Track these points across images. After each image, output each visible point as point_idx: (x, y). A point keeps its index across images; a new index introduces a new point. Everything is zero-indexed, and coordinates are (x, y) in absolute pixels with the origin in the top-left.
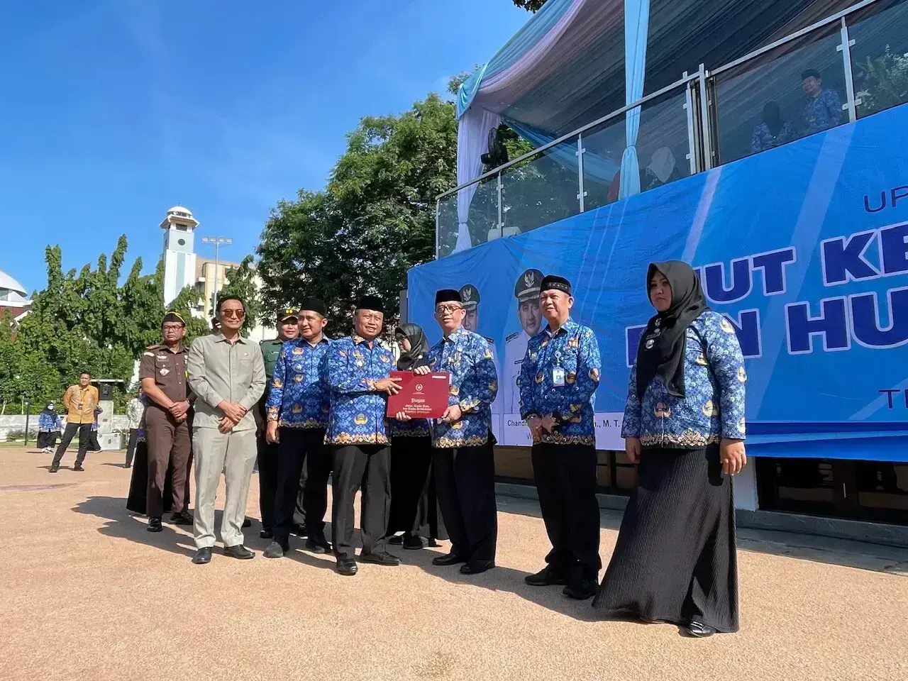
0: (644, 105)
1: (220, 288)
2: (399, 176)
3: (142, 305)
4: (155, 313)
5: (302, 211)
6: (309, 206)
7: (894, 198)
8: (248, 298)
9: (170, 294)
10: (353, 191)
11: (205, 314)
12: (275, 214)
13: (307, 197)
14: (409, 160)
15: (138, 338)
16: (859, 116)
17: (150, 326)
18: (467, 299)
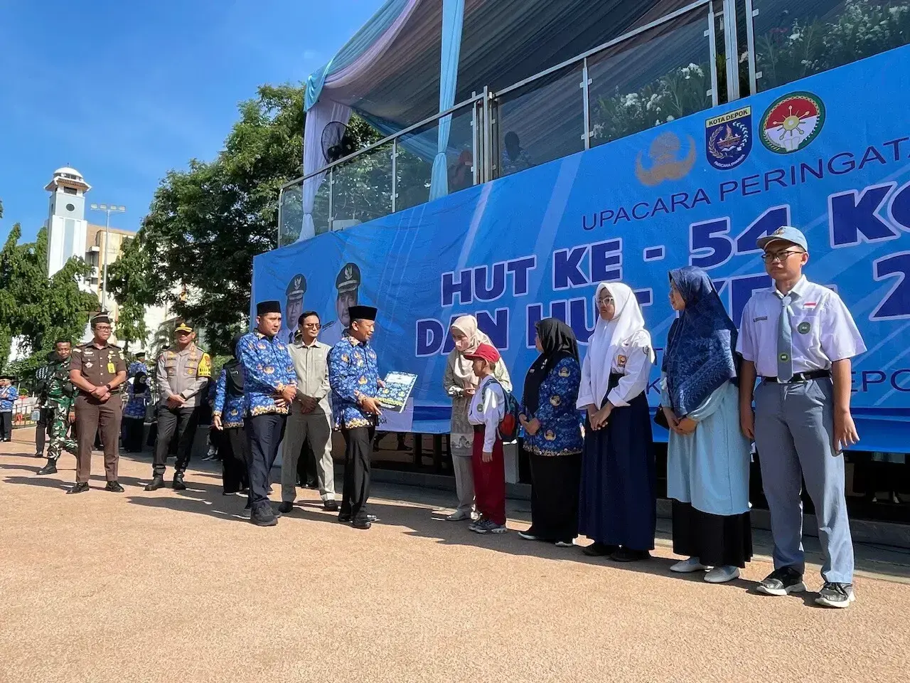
0: (456, 113)
1: (112, 260)
3: (22, 275)
4: (37, 285)
5: (194, 182)
6: (201, 177)
7: (602, 219)
9: (55, 265)
10: (243, 165)
11: (94, 289)
12: (165, 184)
13: (200, 168)
15: (15, 312)
16: (592, 145)
17: (29, 300)
18: (297, 288)
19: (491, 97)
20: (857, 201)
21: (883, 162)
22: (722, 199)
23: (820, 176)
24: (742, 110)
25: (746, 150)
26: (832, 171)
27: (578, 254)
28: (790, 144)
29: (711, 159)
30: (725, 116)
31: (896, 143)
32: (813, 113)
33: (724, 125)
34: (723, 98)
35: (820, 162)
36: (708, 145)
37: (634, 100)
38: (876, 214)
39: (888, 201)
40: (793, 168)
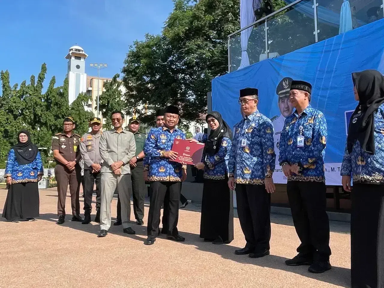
1: (100, 93)
2: (205, 24)
3: (56, 104)
4: (64, 109)
6: (152, 43)
8: (117, 99)
9: (72, 98)
10: (178, 34)
11: (92, 110)
12: (132, 49)
13: (151, 38)
14: (211, 14)
15: (54, 124)
17: (61, 116)
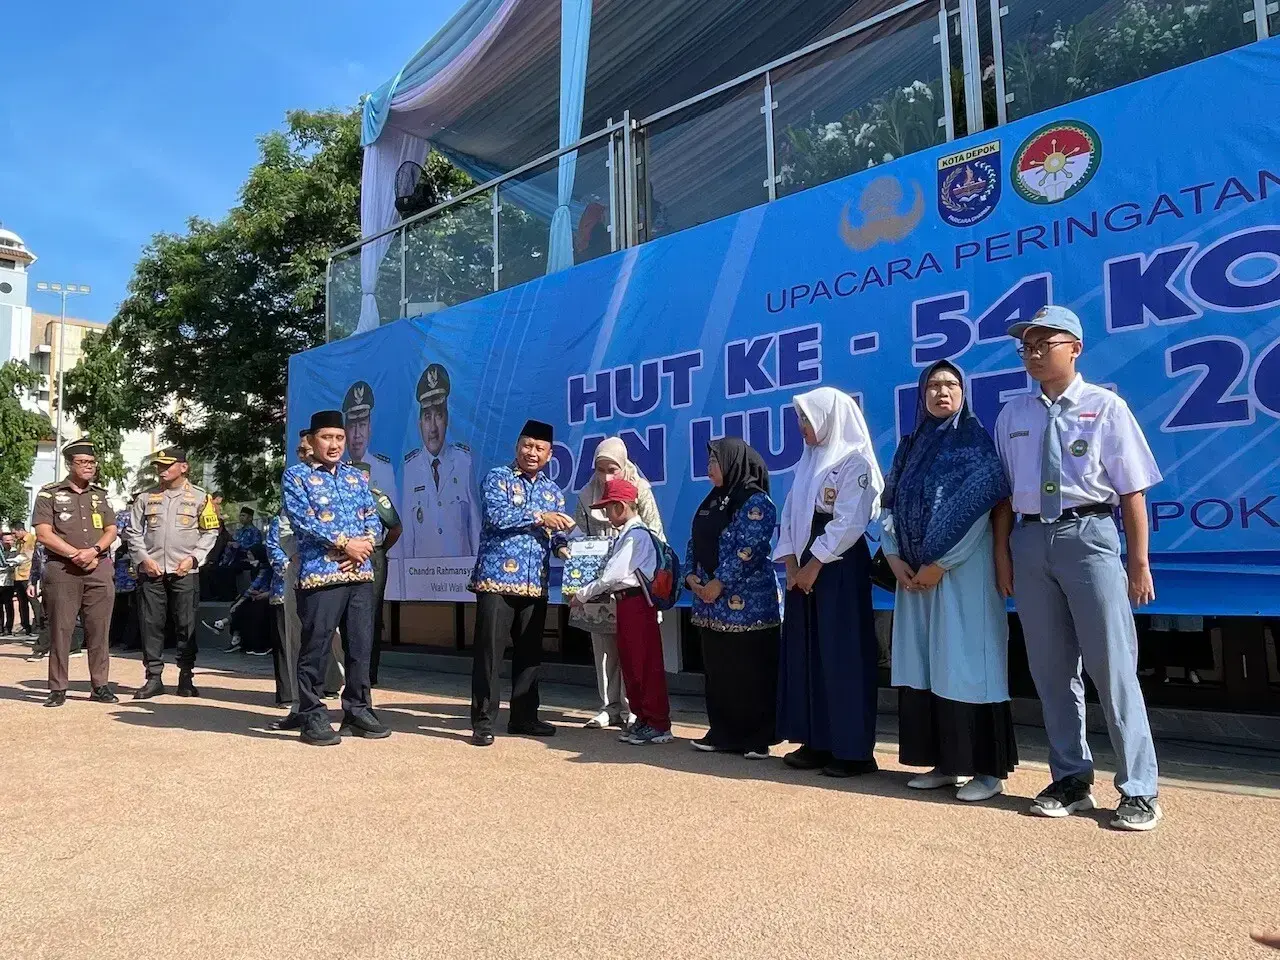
0: (583, 149)
2: (339, 207)
5: (193, 250)
6: (204, 243)
7: (793, 298)
11: (45, 407)
12: (150, 253)
13: (203, 230)
14: (354, 184)
16: (779, 194)
18: (359, 401)
19: (634, 126)
20: (1143, 269)
21: (1179, 215)
22: (958, 266)
23: (1093, 233)
24: (988, 146)
25: (993, 200)
26: (1108, 226)
27: (760, 346)
28: (1053, 190)
29: (945, 213)
30: (964, 154)
31: (1197, 190)
32: (1084, 149)
33: (963, 166)
34: (961, 129)
35: (1094, 214)
36: (940, 194)
37: (838, 132)
38: (1169, 285)
39: (1187, 266)
40: (1056, 224)
